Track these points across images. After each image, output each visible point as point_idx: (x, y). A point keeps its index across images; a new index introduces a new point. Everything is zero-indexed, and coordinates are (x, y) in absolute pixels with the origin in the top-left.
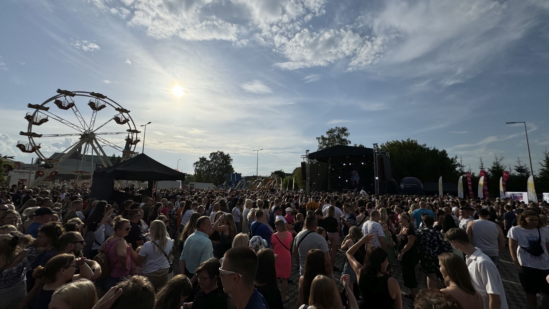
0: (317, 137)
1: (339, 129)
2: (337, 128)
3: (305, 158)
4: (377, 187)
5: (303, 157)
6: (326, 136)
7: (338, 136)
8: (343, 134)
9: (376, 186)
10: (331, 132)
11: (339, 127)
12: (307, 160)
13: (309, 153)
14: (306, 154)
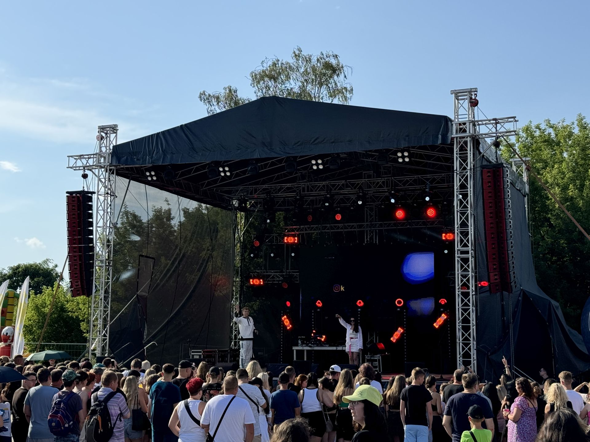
0: (204, 93)
3: (90, 168)
4: (466, 329)
5: (79, 163)
9: (459, 325)
10: (274, 78)
12: (100, 180)
13: (118, 143)
14: (100, 144)
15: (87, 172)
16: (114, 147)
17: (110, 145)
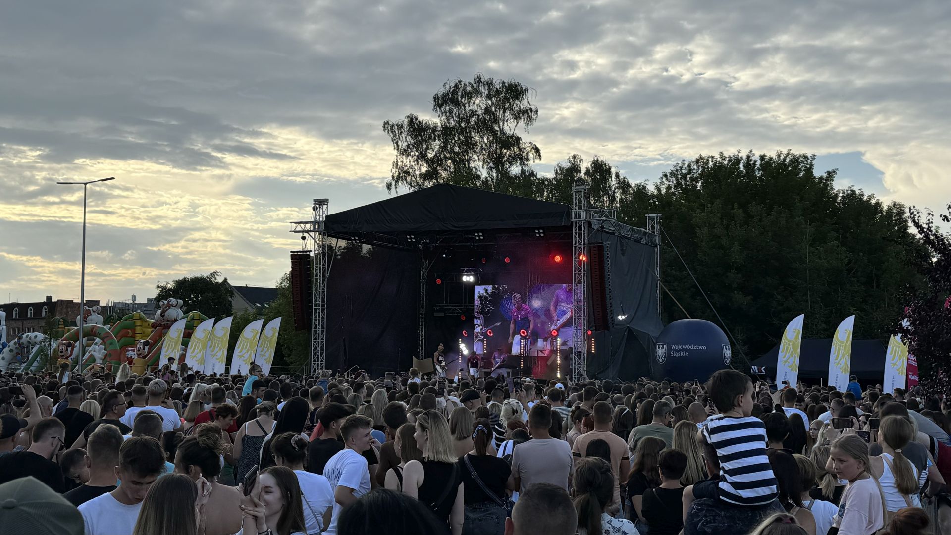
1: (489, 89)
2: (480, 81)
3: (307, 232)
5: (299, 229)
6: (431, 118)
7: (488, 123)
8: (508, 113)
10: (456, 101)
11: (492, 80)
12: (315, 242)
13: (329, 214)
14: (316, 214)
15: (306, 235)
16: (326, 217)
17: (323, 214)
